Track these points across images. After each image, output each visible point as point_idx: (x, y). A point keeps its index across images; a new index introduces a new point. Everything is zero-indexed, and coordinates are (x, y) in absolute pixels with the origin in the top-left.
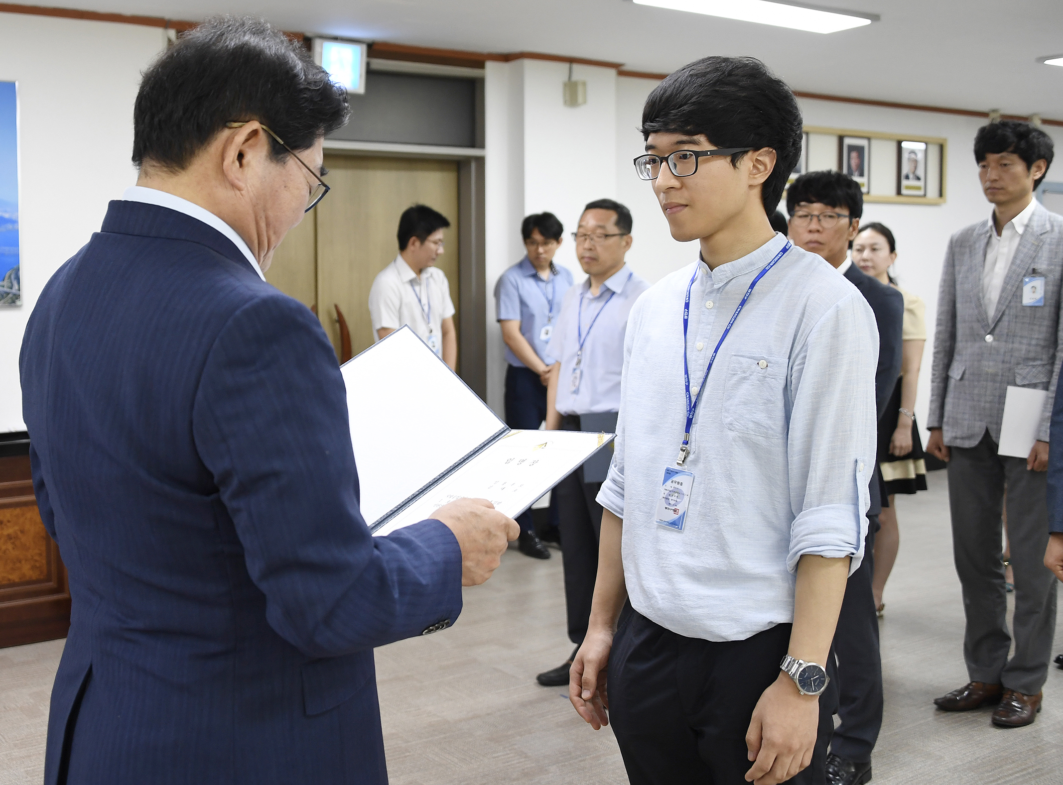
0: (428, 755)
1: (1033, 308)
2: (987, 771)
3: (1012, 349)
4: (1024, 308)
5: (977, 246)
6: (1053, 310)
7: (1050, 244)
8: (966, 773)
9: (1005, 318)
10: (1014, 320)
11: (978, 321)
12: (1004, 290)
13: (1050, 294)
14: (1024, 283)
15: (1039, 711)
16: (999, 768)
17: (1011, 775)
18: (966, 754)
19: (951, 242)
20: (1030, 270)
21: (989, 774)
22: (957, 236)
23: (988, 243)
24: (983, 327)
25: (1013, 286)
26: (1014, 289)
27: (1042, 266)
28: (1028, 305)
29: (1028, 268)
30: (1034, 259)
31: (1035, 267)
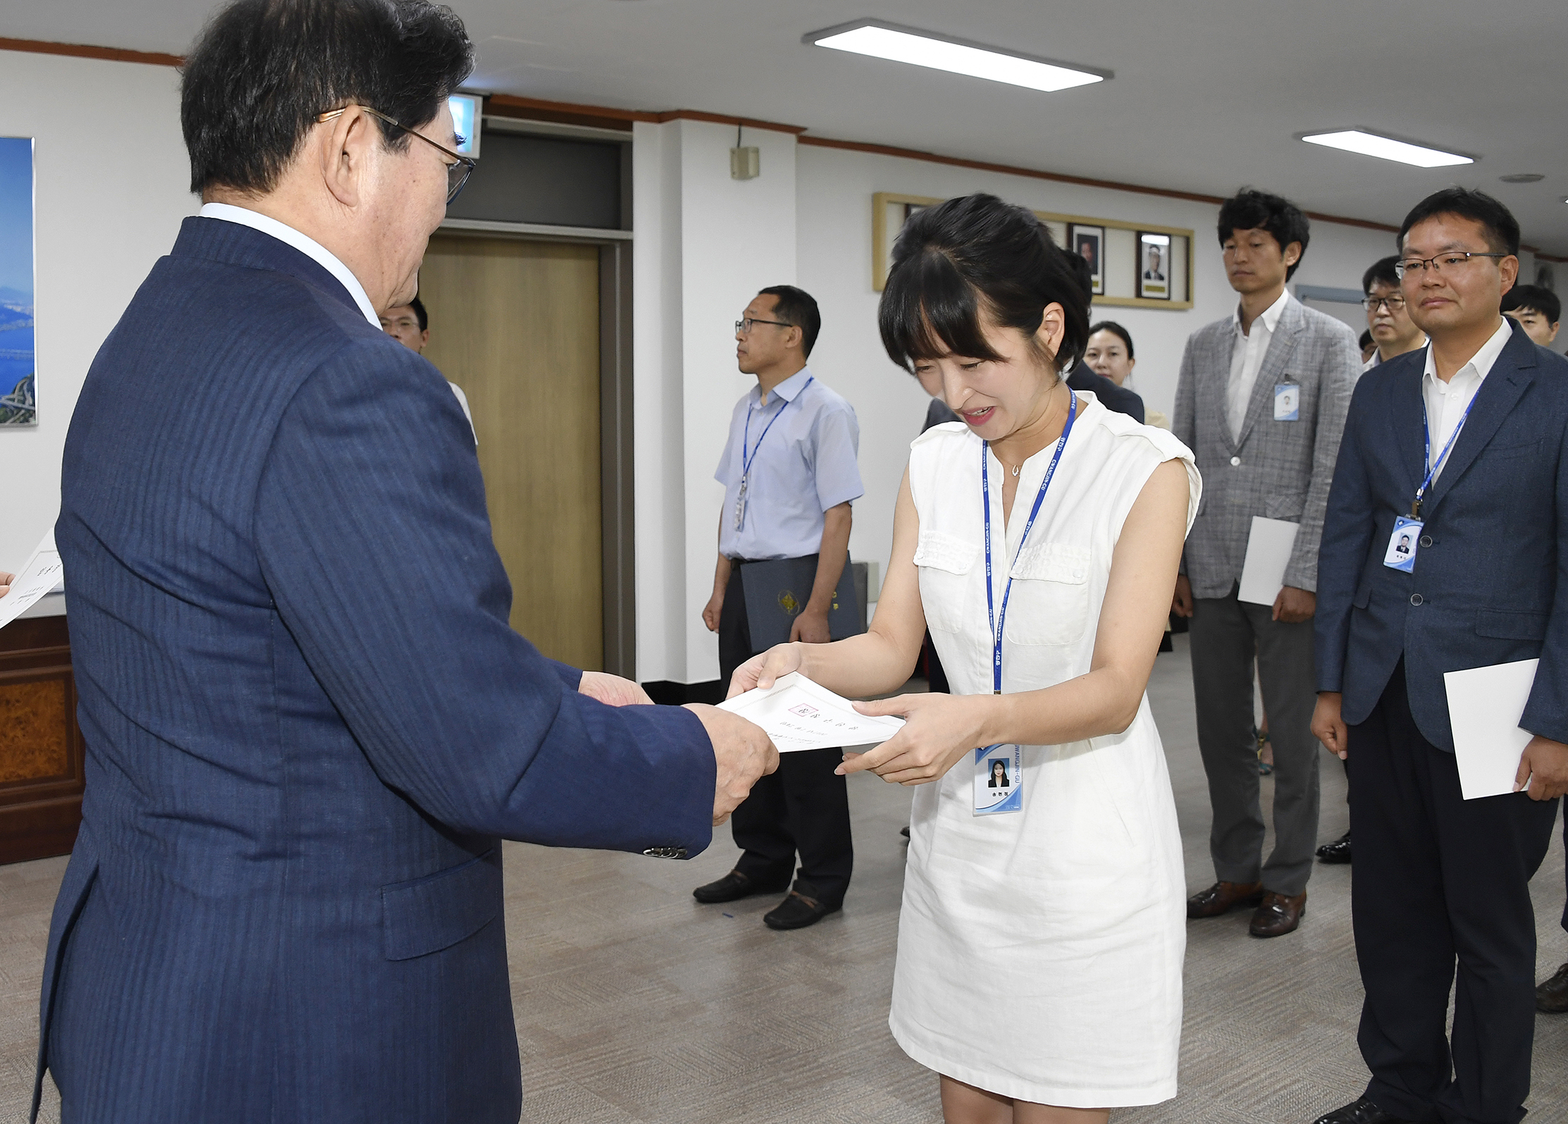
0: (552, 992)
1: (1287, 423)
2: (1239, 989)
3: (1262, 473)
4: (1276, 423)
5: (1220, 348)
6: (1309, 425)
7: (1305, 345)
8: (1215, 992)
9: (1254, 436)
10: (1264, 438)
11: (1222, 441)
12: (1252, 401)
13: (1306, 405)
14: (1276, 392)
15: (1302, 914)
16: (1253, 983)
17: (1267, 990)
18: (1215, 969)
19: (1190, 342)
20: (1283, 377)
21: (1241, 992)
22: (1195, 338)
23: (1233, 346)
24: (1228, 449)
25: (1263, 396)
26: (1264, 400)
27: (1297, 372)
28: (1280, 419)
29: (1281, 373)
30: (1287, 362)
31: (1288, 373)
